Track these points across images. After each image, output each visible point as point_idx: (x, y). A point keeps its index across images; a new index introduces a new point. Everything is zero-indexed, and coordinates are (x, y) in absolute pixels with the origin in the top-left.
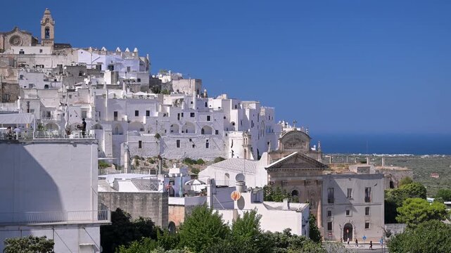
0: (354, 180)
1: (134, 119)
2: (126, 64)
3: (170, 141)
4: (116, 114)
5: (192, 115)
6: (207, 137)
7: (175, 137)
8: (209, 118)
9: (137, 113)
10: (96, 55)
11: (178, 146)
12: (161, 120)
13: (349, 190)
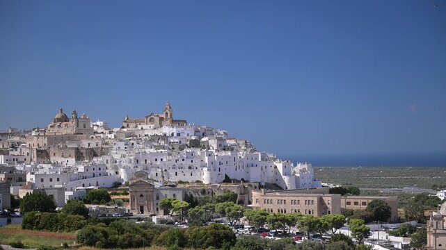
0: (168, 191)
1: (154, 162)
2: (186, 132)
3: (172, 173)
4: (146, 160)
5: (183, 160)
6: (191, 170)
7: (175, 171)
8: (192, 161)
9: (156, 160)
10: (171, 129)
11: (176, 175)
12: (167, 163)
13: (166, 195)
